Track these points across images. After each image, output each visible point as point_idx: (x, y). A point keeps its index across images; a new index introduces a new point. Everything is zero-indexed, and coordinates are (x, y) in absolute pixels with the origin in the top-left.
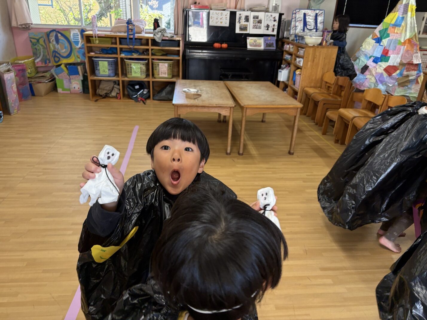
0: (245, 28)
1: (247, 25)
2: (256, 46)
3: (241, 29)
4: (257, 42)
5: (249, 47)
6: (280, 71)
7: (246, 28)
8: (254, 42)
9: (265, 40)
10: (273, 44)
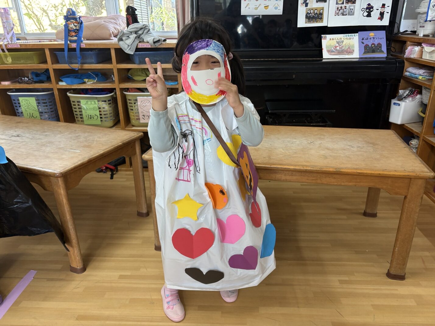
0: (319, 16)
1: (323, 9)
2: (341, 52)
3: (309, 18)
4: (344, 43)
5: (326, 55)
6: (395, 104)
7: (321, 14)
8: (337, 45)
9: (363, 39)
10: (380, 45)
